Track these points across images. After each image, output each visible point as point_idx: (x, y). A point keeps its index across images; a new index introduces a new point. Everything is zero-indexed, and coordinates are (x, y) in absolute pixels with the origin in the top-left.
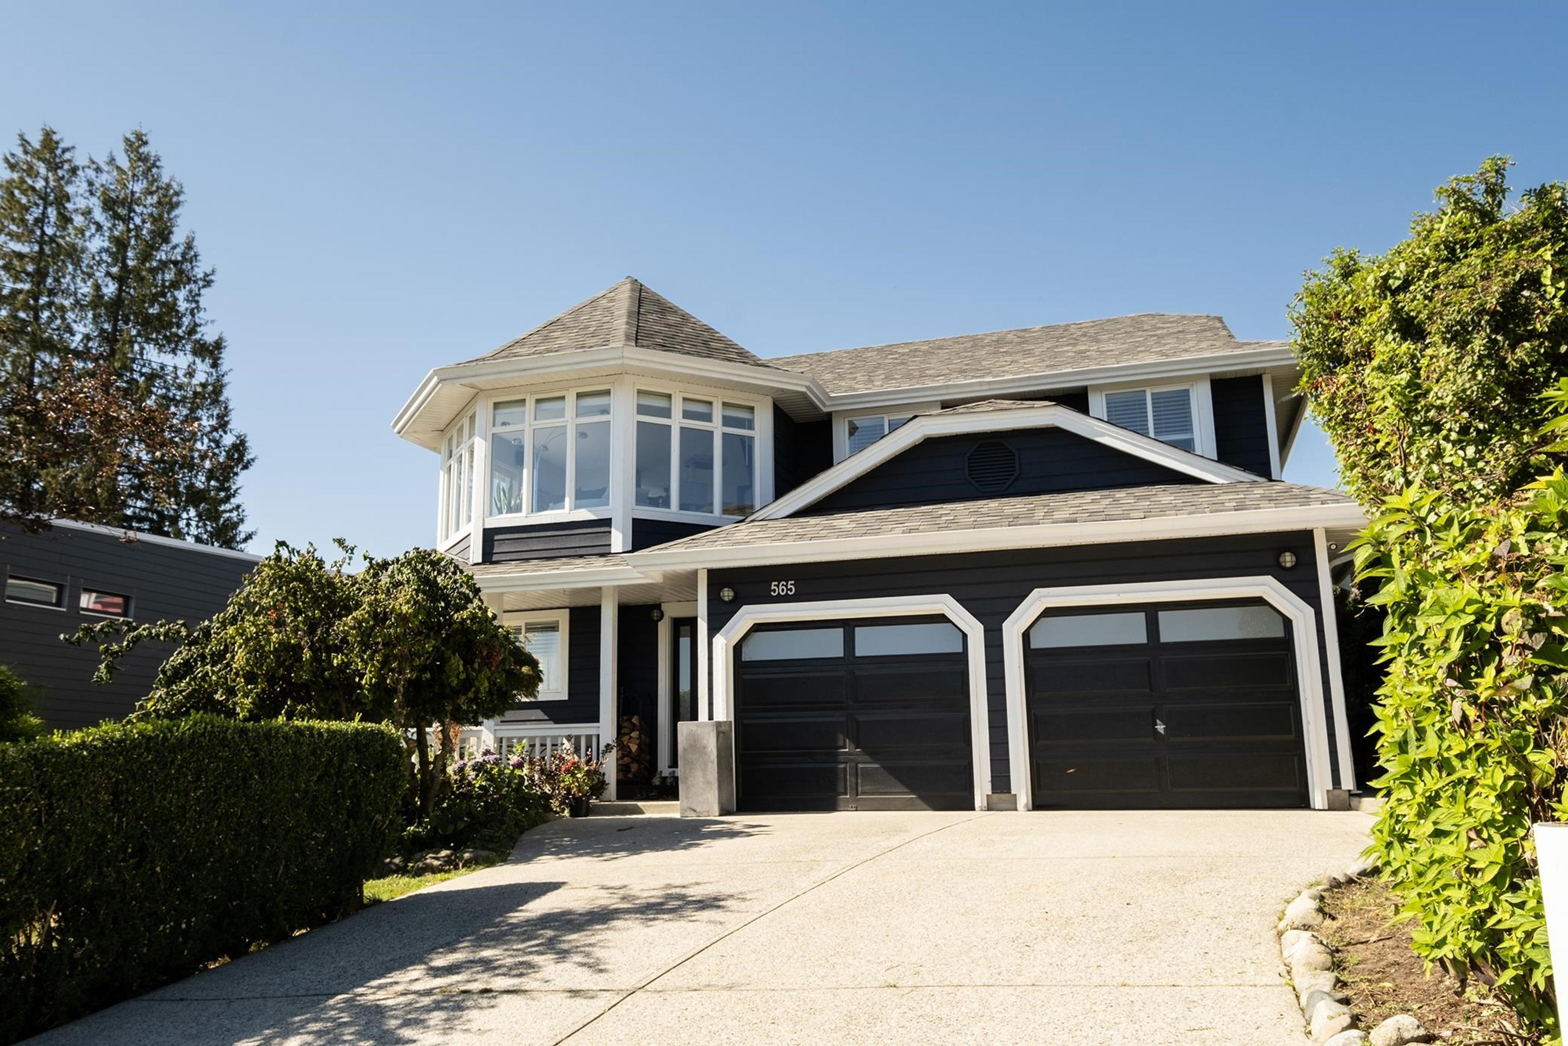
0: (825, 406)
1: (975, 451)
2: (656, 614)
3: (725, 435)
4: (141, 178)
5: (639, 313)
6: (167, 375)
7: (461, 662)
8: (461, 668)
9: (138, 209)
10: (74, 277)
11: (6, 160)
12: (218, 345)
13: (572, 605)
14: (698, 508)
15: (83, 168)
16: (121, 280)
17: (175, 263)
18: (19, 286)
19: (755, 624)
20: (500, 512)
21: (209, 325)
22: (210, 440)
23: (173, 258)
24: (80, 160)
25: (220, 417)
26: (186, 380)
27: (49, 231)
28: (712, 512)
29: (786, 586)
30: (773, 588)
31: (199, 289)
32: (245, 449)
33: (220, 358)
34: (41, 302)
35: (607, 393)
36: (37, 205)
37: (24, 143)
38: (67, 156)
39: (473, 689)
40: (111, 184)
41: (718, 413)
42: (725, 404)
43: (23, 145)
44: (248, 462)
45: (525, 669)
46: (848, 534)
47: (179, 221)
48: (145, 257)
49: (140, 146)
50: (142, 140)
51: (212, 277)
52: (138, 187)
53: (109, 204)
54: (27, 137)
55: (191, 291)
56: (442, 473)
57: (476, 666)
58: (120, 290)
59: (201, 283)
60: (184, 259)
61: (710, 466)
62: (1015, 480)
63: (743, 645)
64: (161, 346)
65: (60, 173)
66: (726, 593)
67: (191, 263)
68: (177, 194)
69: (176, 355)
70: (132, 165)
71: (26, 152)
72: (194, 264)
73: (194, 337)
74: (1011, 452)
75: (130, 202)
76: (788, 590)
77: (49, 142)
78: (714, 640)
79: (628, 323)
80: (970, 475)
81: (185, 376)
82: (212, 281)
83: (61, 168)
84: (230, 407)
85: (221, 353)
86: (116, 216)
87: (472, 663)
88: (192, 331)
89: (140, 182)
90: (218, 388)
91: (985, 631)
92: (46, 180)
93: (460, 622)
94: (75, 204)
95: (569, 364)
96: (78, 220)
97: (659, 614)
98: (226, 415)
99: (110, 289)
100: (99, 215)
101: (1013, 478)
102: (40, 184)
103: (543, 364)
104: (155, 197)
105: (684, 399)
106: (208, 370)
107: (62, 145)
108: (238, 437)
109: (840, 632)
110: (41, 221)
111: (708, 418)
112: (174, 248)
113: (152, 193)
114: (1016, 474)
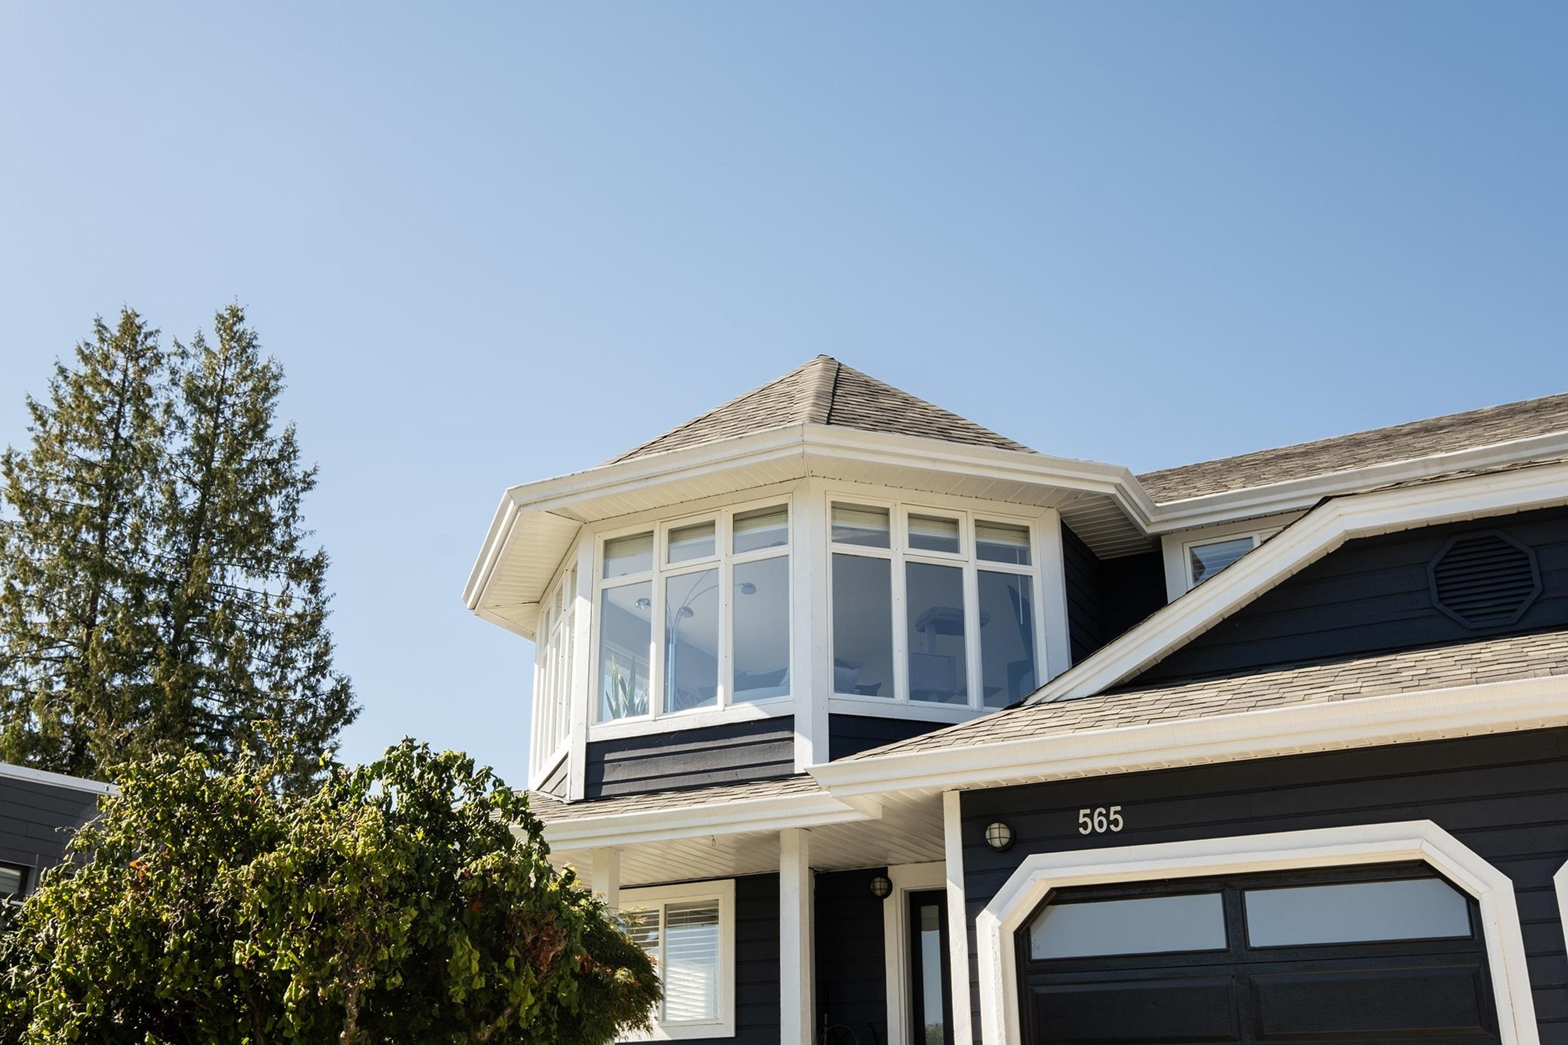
0: (1148, 523)
1: (1446, 557)
2: (878, 885)
3: (982, 574)
4: (234, 361)
5: (834, 394)
6: (256, 604)
7: (477, 955)
8: (475, 967)
9: (230, 400)
10: (150, 489)
11: (80, 352)
12: (318, 563)
13: (740, 873)
14: (943, 697)
15: (169, 356)
16: (204, 487)
17: (270, 463)
18: (86, 502)
19: (1053, 890)
20: (616, 715)
21: (307, 536)
22: (305, 687)
23: (269, 457)
24: (165, 345)
25: (318, 656)
26: (279, 611)
27: (124, 433)
28: (966, 702)
29: (1107, 816)
30: (1081, 820)
31: (298, 493)
32: (348, 696)
33: (321, 580)
34: (110, 520)
35: (782, 511)
36: (113, 403)
37: (101, 328)
38: (150, 342)
39: (509, 1011)
40: (198, 370)
41: (968, 538)
42: (979, 524)
43: (99, 331)
44: (352, 714)
45: (621, 974)
46: (1220, 709)
47: (277, 411)
48: (234, 454)
49: (234, 324)
50: (237, 316)
51: (313, 478)
52: (230, 373)
53: (194, 395)
54: (103, 322)
55: (287, 496)
56: (536, 667)
57: (511, 963)
58: (203, 499)
59: (300, 486)
60: (282, 457)
61: (957, 627)
62: (1534, 603)
63: (1032, 929)
64: (249, 568)
65: (142, 363)
66: (996, 833)
67: (288, 461)
68: (276, 378)
69: (266, 577)
70: (224, 345)
71: (102, 340)
72: (292, 462)
73: (290, 555)
74: (1521, 552)
75: (220, 393)
76: (1110, 823)
77: (130, 326)
78: (978, 920)
79: (815, 404)
80: (1441, 599)
81: (277, 605)
82: (314, 482)
83: (144, 356)
84: (331, 644)
85: (320, 573)
86: (203, 409)
87: (502, 958)
88: (288, 546)
89: (233, 366)
90: (317, 618)
91: (1516, 891)
92: (125, 372)
93: (478, 877)
94: (156, 398)
95: (717, 463)
96: (158, 415)
97: (884, 885)
98: (326, 653)
99: (190, 500)
100: (182, 409)
101: (1529, 600)
102: (116, 378)
103: (674, 465)
104: (250, 384)
105: (911, 516)
106: (306, 597)
107: (145, 330)
108: (339, 681)
109: (1215, 900)
110: (114, 422)
111: (952, 546)
112: (271, 444)
113: (245, 379)
114: (1535, 593)
